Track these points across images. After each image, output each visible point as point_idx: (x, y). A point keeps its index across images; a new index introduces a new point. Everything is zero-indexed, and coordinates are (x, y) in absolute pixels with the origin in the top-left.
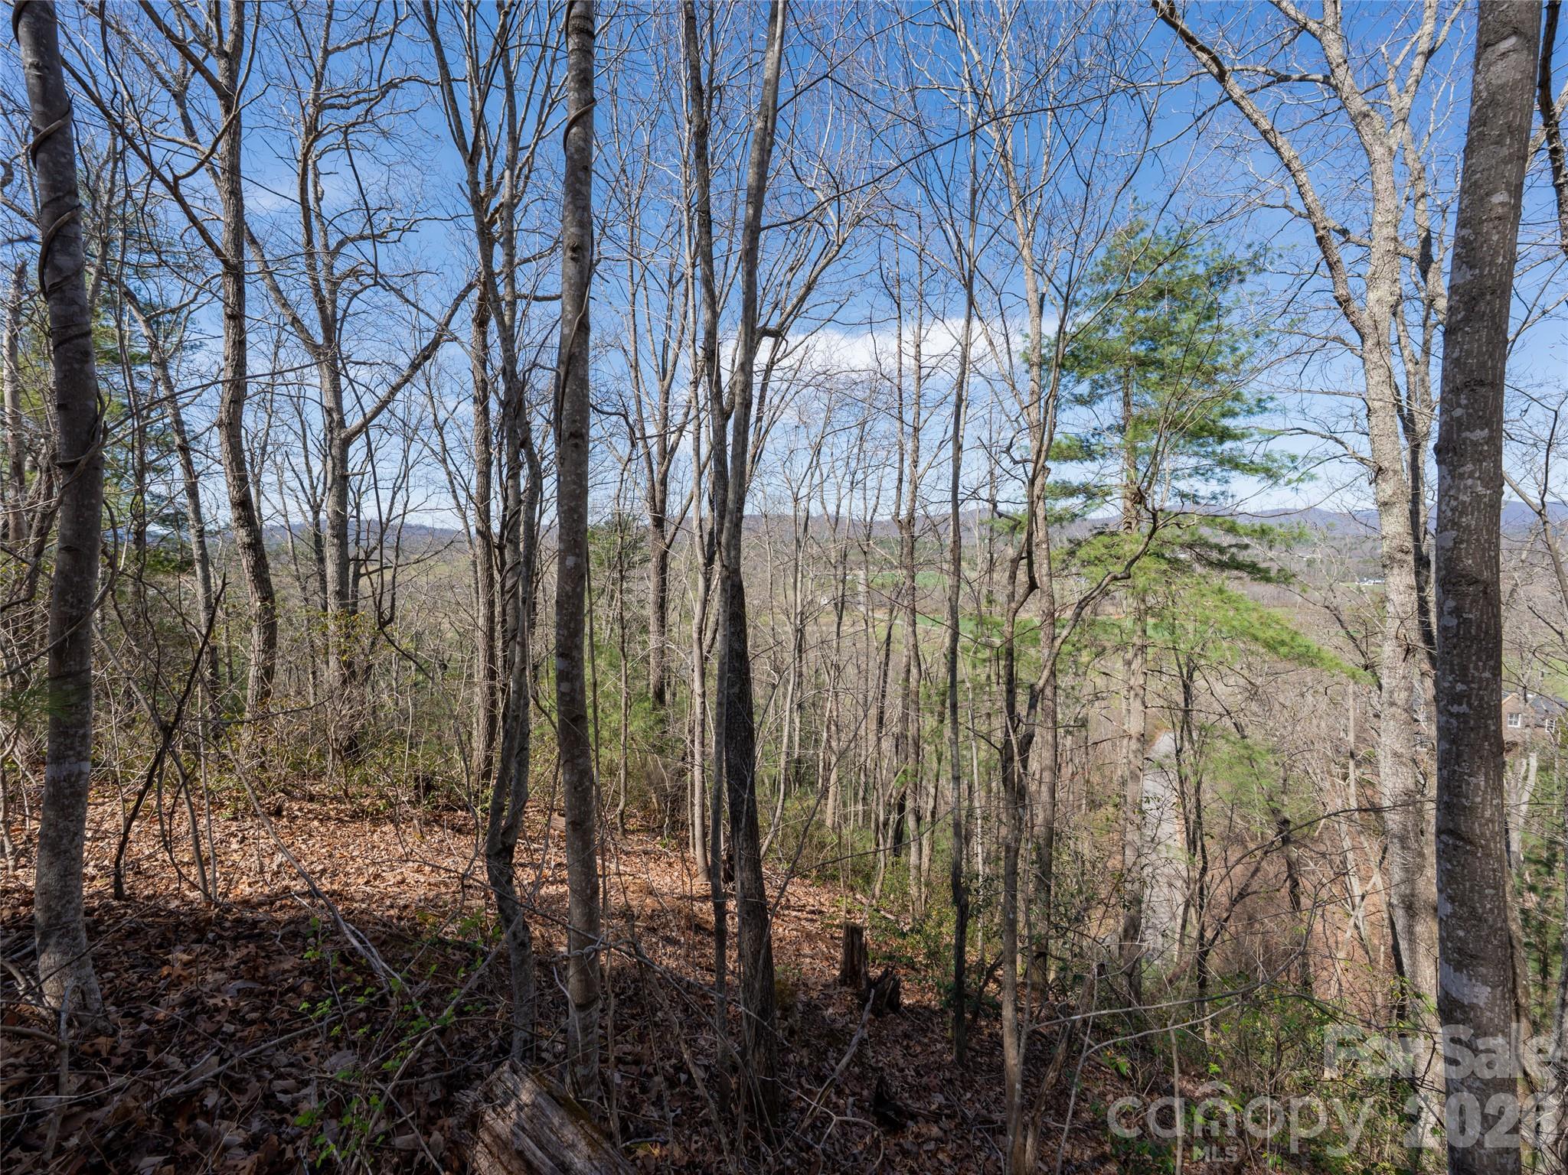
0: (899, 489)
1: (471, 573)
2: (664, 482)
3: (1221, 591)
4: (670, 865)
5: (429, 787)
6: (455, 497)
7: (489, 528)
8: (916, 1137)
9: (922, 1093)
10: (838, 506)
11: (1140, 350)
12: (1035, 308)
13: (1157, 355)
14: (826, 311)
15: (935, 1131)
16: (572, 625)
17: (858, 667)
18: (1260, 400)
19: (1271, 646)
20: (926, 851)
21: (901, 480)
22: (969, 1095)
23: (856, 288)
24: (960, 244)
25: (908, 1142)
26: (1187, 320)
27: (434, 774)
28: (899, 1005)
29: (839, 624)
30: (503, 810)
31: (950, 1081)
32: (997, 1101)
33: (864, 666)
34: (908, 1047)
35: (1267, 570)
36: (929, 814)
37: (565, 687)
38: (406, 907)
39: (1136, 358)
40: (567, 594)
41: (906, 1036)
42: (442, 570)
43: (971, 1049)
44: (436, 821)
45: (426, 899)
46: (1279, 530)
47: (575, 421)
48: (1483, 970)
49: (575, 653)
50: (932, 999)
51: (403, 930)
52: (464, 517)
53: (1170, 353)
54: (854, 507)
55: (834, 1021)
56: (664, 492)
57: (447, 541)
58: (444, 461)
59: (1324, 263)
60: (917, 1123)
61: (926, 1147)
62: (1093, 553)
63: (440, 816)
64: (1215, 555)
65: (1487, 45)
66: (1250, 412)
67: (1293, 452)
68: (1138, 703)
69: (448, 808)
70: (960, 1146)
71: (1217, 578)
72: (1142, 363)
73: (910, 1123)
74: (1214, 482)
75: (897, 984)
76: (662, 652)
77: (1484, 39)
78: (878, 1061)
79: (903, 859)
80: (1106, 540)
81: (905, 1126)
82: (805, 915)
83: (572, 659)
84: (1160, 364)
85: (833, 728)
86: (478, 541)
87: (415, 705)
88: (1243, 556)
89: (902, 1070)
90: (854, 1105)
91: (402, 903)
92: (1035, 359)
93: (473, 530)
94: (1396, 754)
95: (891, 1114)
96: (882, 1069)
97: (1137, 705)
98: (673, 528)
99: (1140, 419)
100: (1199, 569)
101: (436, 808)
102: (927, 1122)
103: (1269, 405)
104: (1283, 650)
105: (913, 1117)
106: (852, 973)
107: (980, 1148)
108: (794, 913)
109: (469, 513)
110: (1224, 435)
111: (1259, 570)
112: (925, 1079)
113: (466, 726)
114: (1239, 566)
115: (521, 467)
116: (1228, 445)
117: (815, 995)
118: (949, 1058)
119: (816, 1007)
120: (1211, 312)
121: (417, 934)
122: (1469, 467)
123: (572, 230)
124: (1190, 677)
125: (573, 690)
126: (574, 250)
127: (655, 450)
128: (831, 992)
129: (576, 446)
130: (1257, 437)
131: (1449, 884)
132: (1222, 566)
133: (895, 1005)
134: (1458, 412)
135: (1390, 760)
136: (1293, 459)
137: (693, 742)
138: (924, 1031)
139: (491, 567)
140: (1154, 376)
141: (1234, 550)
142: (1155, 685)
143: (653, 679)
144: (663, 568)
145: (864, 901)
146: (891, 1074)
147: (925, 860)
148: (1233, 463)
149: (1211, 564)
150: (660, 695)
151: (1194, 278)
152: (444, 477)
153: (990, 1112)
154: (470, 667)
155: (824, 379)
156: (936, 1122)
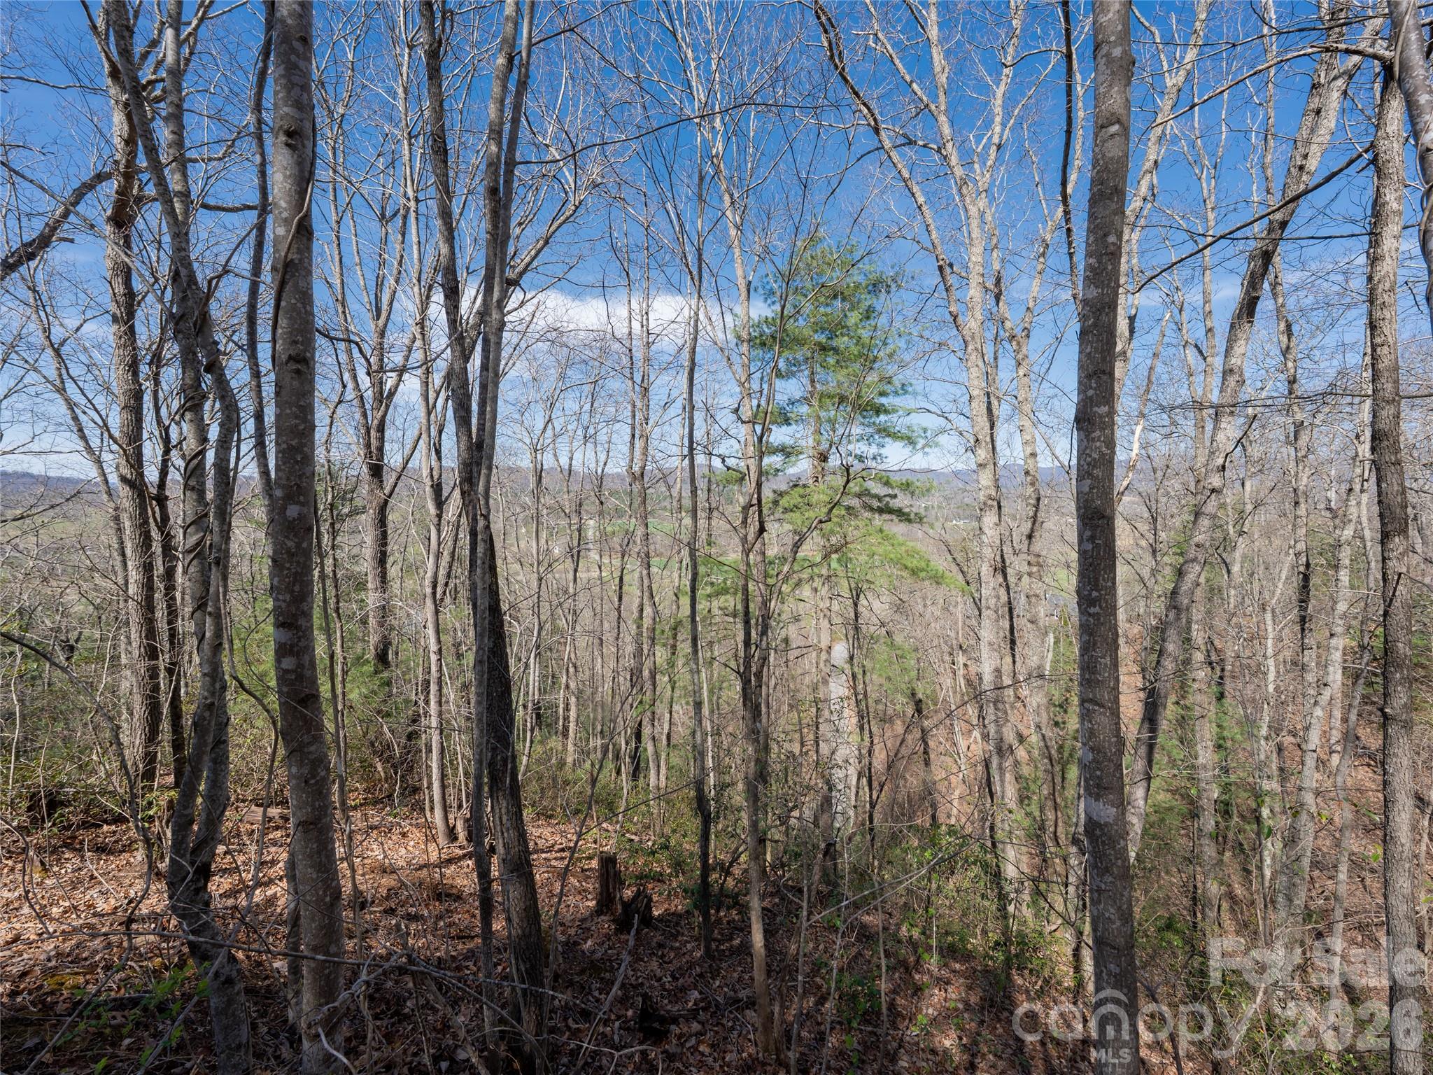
0: (632, 444)
1: (111, 531)
2: (381, 429)
3: (881, 531)
4: (404, 835)
5: (53, 805)
6: (83, 437)
7: (141, 475)
8: (679, 1038)
9: (679, 995)
10: (571, 459)
11: (822, 338)
12: (744, 294)
13: (834, 343)
14: (559, 270)
15: (696, 1026)
16: (297, 588)
17: (594, 610)
18: (903, 385)
19: (914, 572)
20: (663, 771)
21: (633, 436)
22: (718, 983)
23: (586, 253)
24: (681, 226)
25: (672, 1047)
26: (854, 318)
27: (62, 785)
28: (652, 918)
29: (576, 571)
30: (192, 822)
31: (701, 975)
32: (740, 979)
33: (598, 609)
34: (663, 956)
35: (908, 514)
36: (664, 737)
37: (288, 663)
38: (24, 974)
39: (819, 344)
40: (289, 552)
41: (661, 946)
42: (64, 529)
43: (715, 940)
44: (66, 845)
45: (59, 955)
46: (918, 484)
47: (295, 342)
48: (1111, 797)
49: (302, 622)
50: (679, 905)
51: (23, 1008)
52: (99, 462)
53: (842, 342)
54: (585, 460)
55: (593, 952)
56: (382, 439)
57: (69, 492)
58: (62, 390)
59: (941, 286)
60: (678, 1025)
61: (688, 1045)
62: (792, 503)
63: (74, 838)
64: (875, 504)
65: (1102, 127)
66: (896, 393)
67: (924, 425)
68: (827, 621)
69: (85, 825)
70: (717, 1033)
71: (878, 520)
72: (824, 348)
73: (673, 1027)
74: (874, 446)
75: (650, 900)
76: (385, 611)
77: (1100, 122)
78: (637, 978)
79: (641, 782)
80: (800, 490)
81: (668, 1031)
82: (554, 855)
83: (298, 628)
84: (836, 350)
85: (571, 670)
86: (124, 491)
87: (21, 701)
88: (895, 504)
89: (659, 980)
90: (620, 1028)
91: (15, 970)
92: (745, 335)
93: (113, 479)
94: (991, 644)
95: (656, 1025)
96: (642, 984)
97: (824, 624)
98: (394, 476)
99: (822, 396)
100: (867, 514)
101: (67, 828)
102: (687, 1020)
103: (910, 389)
104: (923, 574)
105: (675, 1020)
106: (606, 902)
107: (733, 1028)
108: (544, 855)
109: (106, 457)
110: (879, 410)
111: (904, 514)
112: (681, 981)
113: (111, 719)
114: (890, 511)
115: (204, 397)
116: (883, 418)
117: (572, 931)
118: (698, 954)
119: (576, 943)
120: (868, 314)
121: (47, 1008)
122: (1097, 433)
123: (286, 109)
124: (858, 596)
125: (300, 666)
126: (289, 134)
127: (369, 395)
128: (588, 925)
129: (298, 372)
130: (901, 413)
131: (1090, 738)
132: (881, 511)
133: (647, 920)
134: (1091, 393)
135: (987, 648)
136: (925, 430)
137: (427, 702)
138: (674, 937)
139: (146, 522)
140: (831, 361)
141: (888, 499)
142: (836, 607)
143: (373, 639)
144: (382, 521)
145: (610, 828)
146: (651, 987)
147: (663, 778)
148: (885, 432)
149: (872, 509)
150: (382, 658)
151: (857, 286)
152: (63, 409)
153: (735, 992)
154: (114, 647)
155: (555, 335)
156: (694, 1018)
